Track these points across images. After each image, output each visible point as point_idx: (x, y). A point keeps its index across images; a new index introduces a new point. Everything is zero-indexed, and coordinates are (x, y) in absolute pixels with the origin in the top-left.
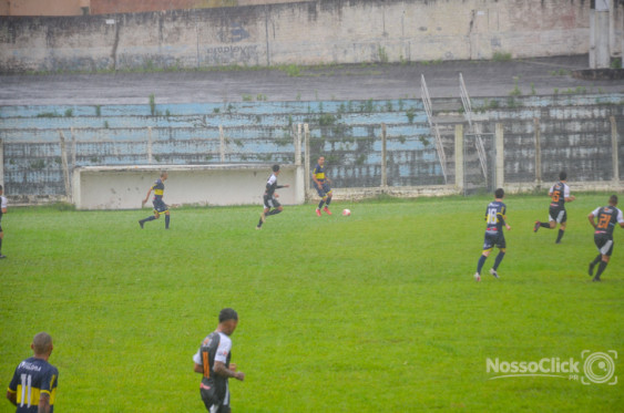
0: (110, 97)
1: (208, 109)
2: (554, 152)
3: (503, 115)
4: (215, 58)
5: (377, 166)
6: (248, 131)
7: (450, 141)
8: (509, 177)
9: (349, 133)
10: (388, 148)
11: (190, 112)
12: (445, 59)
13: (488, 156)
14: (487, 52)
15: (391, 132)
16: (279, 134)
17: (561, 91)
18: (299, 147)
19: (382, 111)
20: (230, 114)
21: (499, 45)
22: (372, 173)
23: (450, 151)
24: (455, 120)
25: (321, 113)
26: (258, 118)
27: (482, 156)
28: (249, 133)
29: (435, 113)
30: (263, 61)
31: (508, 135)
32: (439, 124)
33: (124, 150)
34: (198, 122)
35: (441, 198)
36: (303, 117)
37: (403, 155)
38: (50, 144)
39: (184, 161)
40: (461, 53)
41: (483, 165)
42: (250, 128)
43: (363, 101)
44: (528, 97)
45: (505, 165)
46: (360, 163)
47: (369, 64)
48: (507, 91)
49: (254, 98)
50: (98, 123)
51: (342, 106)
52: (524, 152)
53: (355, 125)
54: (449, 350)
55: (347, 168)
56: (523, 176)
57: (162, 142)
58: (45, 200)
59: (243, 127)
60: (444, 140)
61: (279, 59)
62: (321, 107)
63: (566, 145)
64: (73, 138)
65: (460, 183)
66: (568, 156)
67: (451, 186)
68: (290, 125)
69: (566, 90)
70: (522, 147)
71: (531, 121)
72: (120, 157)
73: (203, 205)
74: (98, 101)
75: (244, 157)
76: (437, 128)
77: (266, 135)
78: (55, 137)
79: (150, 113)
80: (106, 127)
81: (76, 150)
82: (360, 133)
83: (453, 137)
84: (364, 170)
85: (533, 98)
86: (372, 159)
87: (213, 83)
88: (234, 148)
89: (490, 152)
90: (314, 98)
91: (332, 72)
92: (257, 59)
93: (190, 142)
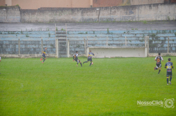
0: (97, 29)
1: (122, 32)
4: (125, 19)
5: (166, 47)
9: (159, 39)
10: (170, 43)
11: (118, 33)
15: (171, 38)
16: (141, 39)
18: (146, 42)
19: (168, 33)
20: (128, 33)
22: (165, 49)
26: (136, 35)
28: (133, 39)
30: (137, 20)
33: (100, 42)
34: (120, 35)
36: (147, 34)
37: (173, 44)
38: (81, 41)
39: (116, 46)
42: (133, 37)
43: (163, 30)
46: (162, 46)
47: (165, 21)
49: (135, 29)
50: (94, 35)
51: (158, 31)
53: (161, 37)
55: (159, 48)
57: (110, 41)
58: (80, 55)
59: (131, 37)
61: (141, 19)
62: (152, 32)
64: (87, 39)
68: (144, 36)
72: (99, 44)
73: (120, 57)
74: (94, 30)
75: (131, 45)
77: (138, 39)
78: (83, 39)
79: (107, 33)
80: (96, 36)
81: (88, 42)
82: (162, 39)
84: (163, 48)
86: (165, 45)
87: (124, 25)
88: (129, 42)
92: (135, 19)
93: (118, 41)
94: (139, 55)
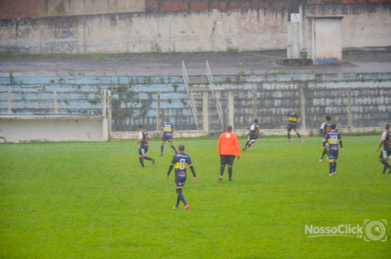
1: (46, 80)
2: (265, 110)
3: (233, 87)
4: (51, 49)
5: (154, 118)
6: (72, 95)
7: (200, 103)
8: (237, 126)
9: (136, 96)
10: (161, 107)
11: (35, 82)
12: (197, 51)
13: (224, 112)
14: (223, 47)
15: (163, 97)
16: (92, 97)
17: (269, 72)
18: (105, 105)
19: (157, 83)
20: (61, 84)
21: (231, 43)
22: (151, 122)
23: (200, 109)
24: (204, 89)
25: (119, 84)
26: (79, 87)
27: (220, 113)
28: (73, 96)
29: (191, 85)
30: (82, 51)
31: (236, 99)
32: (194, 92)
34: (41, 88)
35: (194, 138)
36: (107, 86)
37: (171, 111)
39: (31, 113)
40: (207, 47)
41: (221, 118)
42: (73, 92)
43: (145, 77)
44: (249, 75)
45: (235, 118)
46: (143, 115)
47: (149, 54)
48: (233, 71)
49: (76, 74)
51: (132, 80)
52: (247, 110)
53: (140, 92)
54: (199, 233)
55: (135, 119)
57: (17, 101)
59: (69, 92)
60: (197, 102)
61: (92, 50)
62: (118, 80)
63: (273, 106)
65: (206, 129)
66: (274, 113)
67: (201, 131)
68: (99, 91)
69: (273, 71)
70: (244, 107)
71: (251, 91)
73: (43, 141)
75: (70, 111)
76: (192, 94)
77: (84, 97)
79: (10, 83)
82: (143, 97)
83: (202, 100)
84: (146, 120)
85: (252, 76)
86: (151, 113)
87: (50, 64)
88: (63, 105)
89: (225, 110)
90: (114, 75)
91: (126, 58)
92: (78, 49)
93: (36, 101)
94: (89, 136)
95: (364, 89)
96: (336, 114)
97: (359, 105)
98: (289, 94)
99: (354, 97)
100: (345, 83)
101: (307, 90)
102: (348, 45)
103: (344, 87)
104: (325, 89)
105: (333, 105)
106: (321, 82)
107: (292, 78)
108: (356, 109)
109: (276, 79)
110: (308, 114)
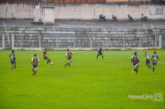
2: (26, 41)
3: (14, 32)
8: (15, 46)
13: (10, 41)
14: (10, 17)
17: (27, 27)
21: (13, 15)
23: (1, 40)
24: (3, 32)
31: (15, 36)
40: (4, 17)
41: (9, 43)
44: (20, 28)
45: (14, 43)
48: (15, 26)
52: (19, 40)
56: (18, 46)
63: (28, 39)
65: (4, 47)
66: (29, 42)
67: (1, 48)
69: (29, 26)
70: (18, 39)
71: (21, 33)
83: (2, 36)
95: (62, 34)
96: (52, 43)
97: (60, 40)
98: (35, 35)
99: (59, 37)
100: (55, 32)
101: (41, 34)
102: (57, 18)
103: (55, 33)
104: (48, 34)
105: (51, 39)
106: (47, 31)
107: (36, 29)
108: (59, 41)
109: (30, 29)
110: (42, 42)
